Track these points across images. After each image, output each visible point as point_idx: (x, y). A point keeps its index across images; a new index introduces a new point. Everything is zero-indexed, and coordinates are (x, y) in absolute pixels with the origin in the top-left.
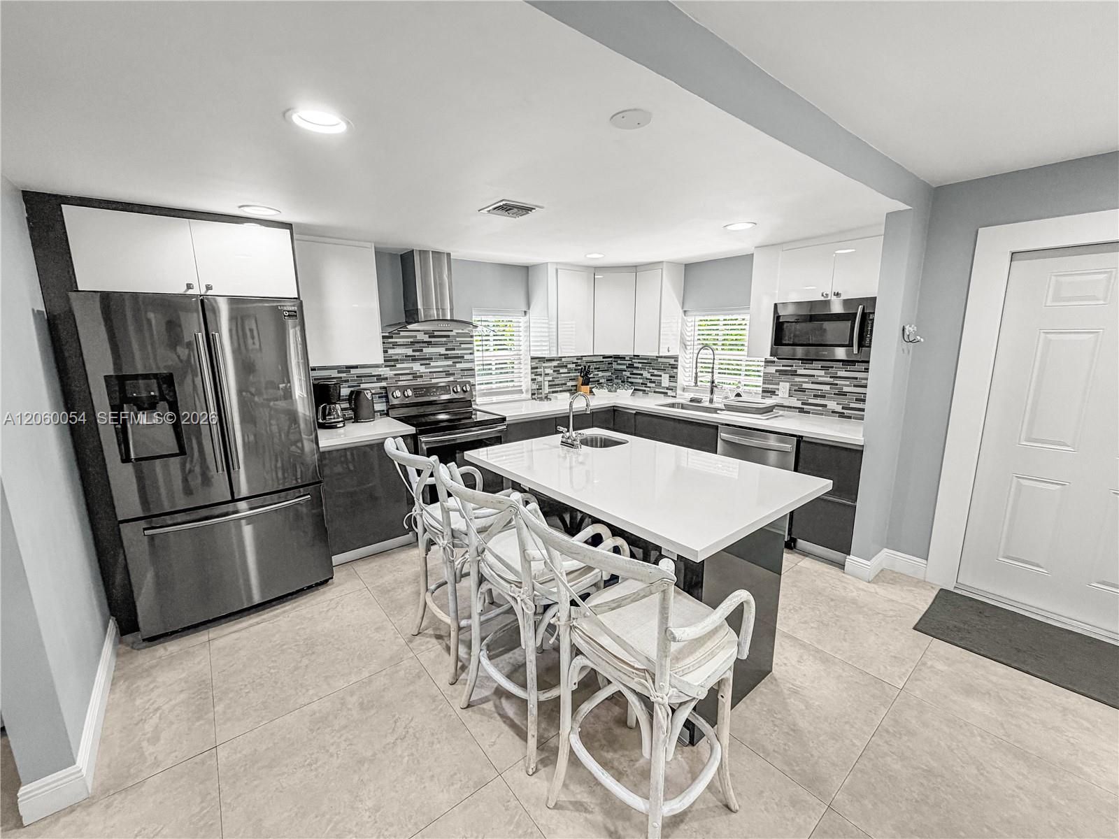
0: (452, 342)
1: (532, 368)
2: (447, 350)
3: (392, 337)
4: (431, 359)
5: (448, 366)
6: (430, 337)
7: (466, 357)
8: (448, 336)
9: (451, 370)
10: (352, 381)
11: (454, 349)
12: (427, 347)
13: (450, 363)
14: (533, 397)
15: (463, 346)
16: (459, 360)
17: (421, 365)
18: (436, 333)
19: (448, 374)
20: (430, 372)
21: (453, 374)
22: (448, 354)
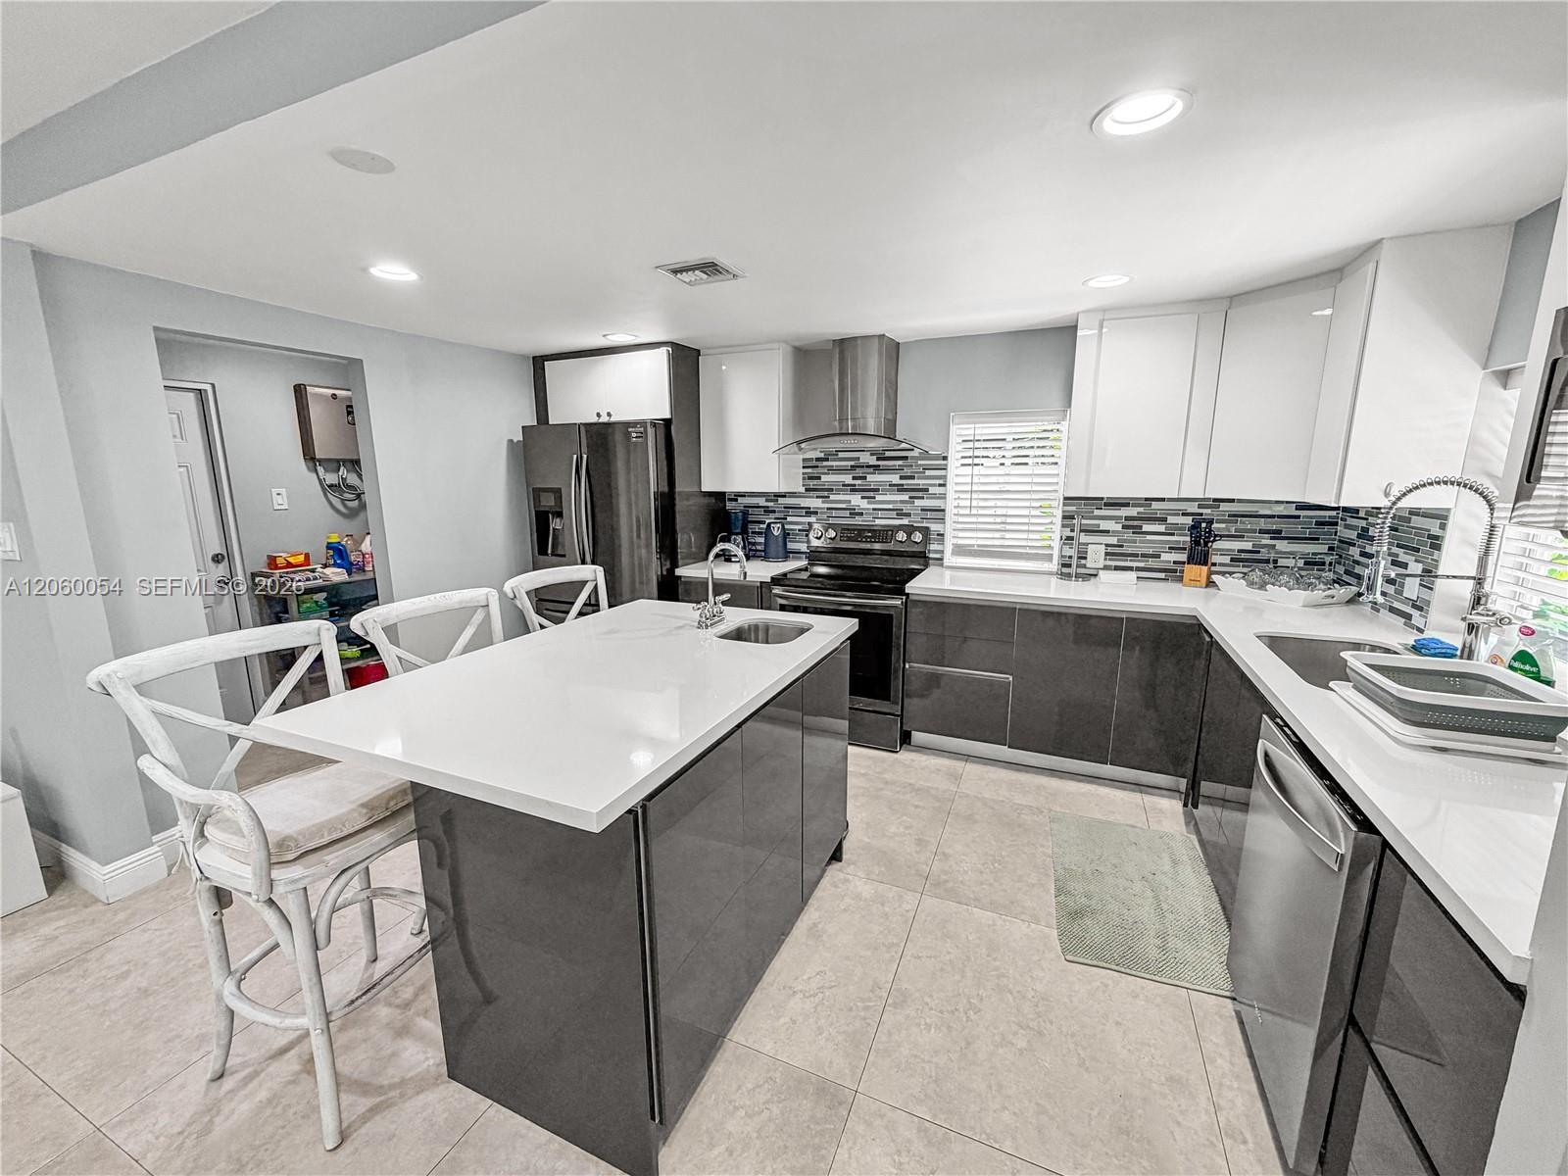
0: (912, 466)
1: (1064, 517)
2: (901, 478)
3: (827, 460)
4: (877, 490)
5: (902, 502)
6: (878, 459)
7: (932, 490)
8: (906, 458)
9: (906, 508)
10: (779, 512)
11: (913, 478)
12: (872, 473)
13: (905, 497)
14: (1065, 570)
15: (928, 473)
16: (920, 494)
17: (862, 498)
18: (888, 454)
19: (901, 514)
20: (874, 509)
21: (909, 515)
22: (903, 485)
